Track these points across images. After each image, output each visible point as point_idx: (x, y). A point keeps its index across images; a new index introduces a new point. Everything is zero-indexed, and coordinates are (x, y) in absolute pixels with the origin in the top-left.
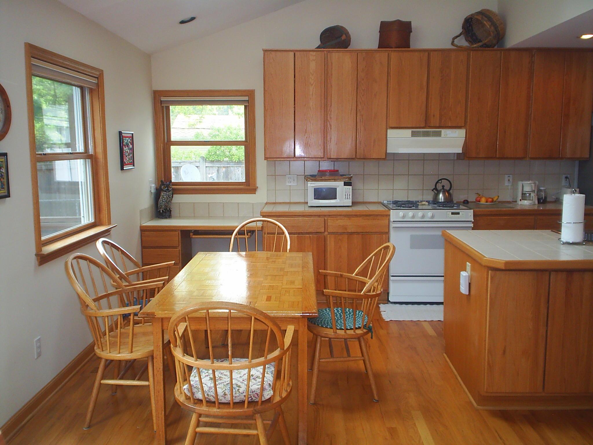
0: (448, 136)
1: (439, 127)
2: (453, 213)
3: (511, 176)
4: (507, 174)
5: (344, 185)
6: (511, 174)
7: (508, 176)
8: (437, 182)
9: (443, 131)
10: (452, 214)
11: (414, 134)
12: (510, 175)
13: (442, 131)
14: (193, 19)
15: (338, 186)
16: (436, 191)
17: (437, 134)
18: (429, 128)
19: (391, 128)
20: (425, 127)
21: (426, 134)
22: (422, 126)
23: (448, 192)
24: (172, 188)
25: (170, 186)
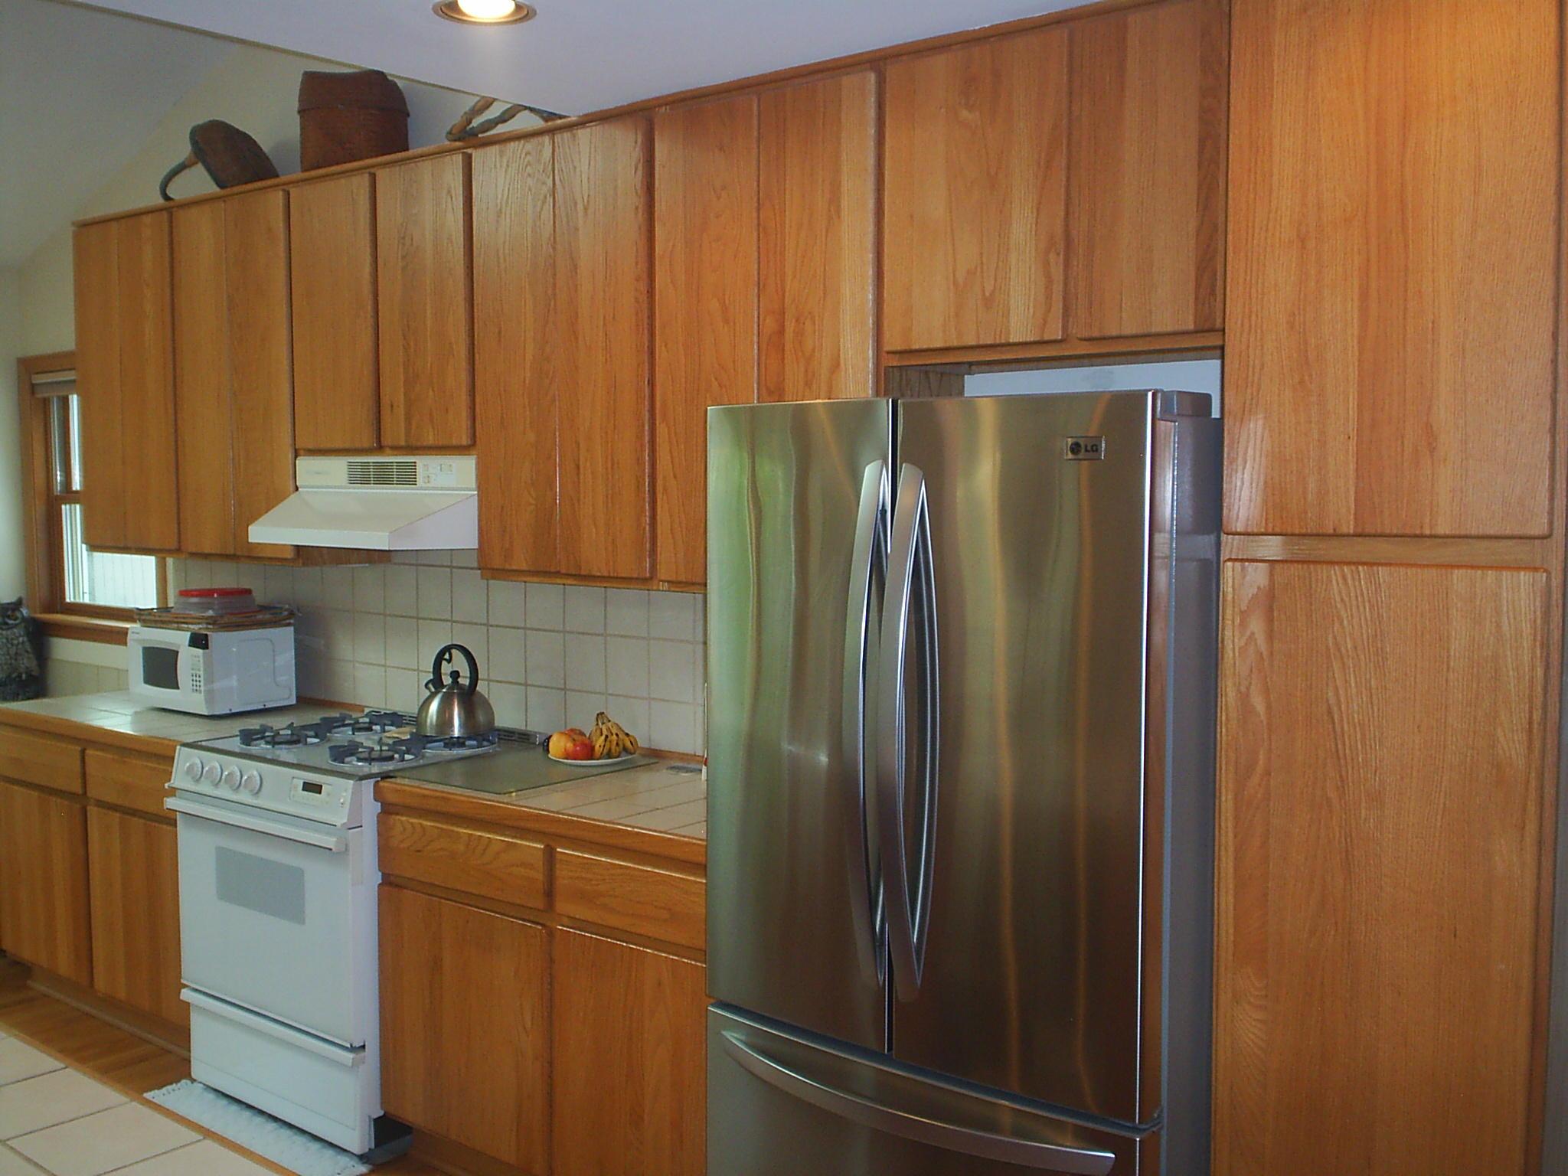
0: (432, 483)
1: (412, 449)
2: (306, 788)
5: (191, 644)
8: (439, 658)
9: (421, 463)
10: (302, 789)
13: (419, 468)
15: (179, 646)
16: (433, 690)
17: (408, 476)
18: (388, 451)
19: (302, 452)
20: (380, 448)
21: (383, 476)
22: (366, 445)
23: (469, 697)
24: (24, 619)
25: (18, 614)
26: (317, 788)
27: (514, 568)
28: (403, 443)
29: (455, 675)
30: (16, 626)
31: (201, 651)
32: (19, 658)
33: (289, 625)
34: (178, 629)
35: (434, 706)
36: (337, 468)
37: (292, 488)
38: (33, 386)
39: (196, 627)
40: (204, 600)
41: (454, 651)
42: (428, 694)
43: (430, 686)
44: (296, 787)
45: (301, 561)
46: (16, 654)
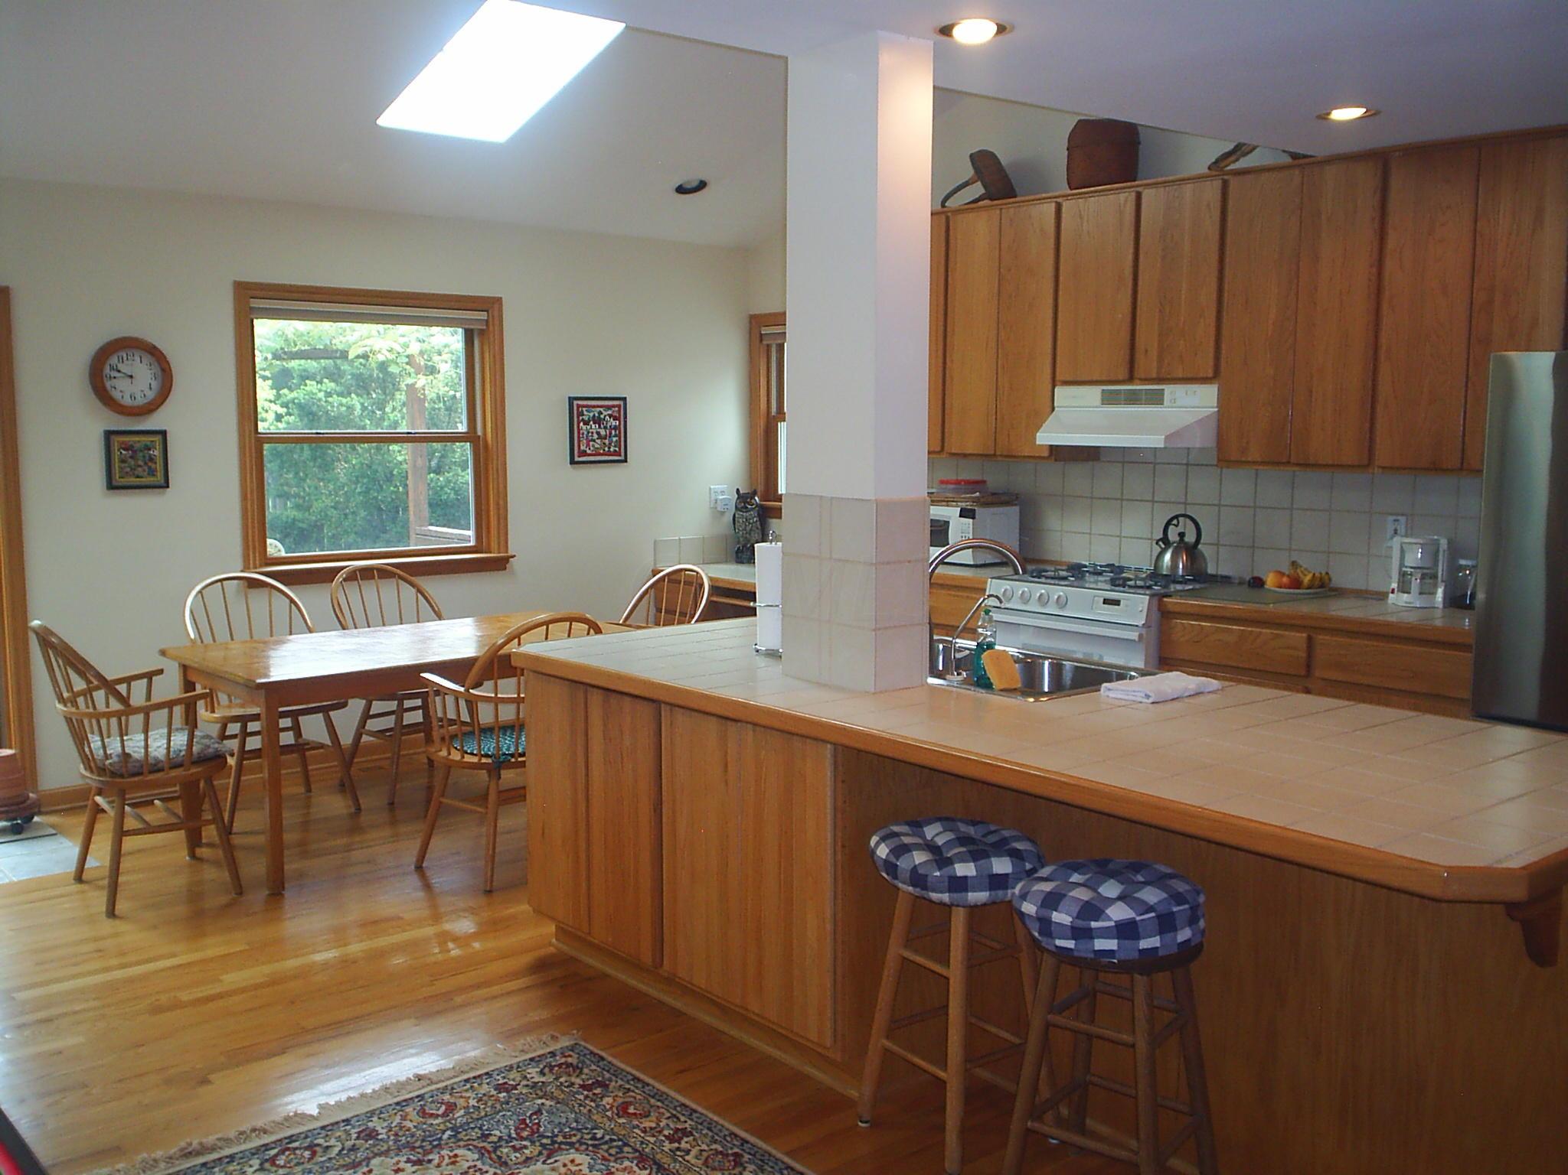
0: (1178, 403)
1: (1160, 380)
2: (1106, 601)
3: (1402, 519)
4: (1391, 514)
5: (960, 516)
6: (1402, 515)
7: (1395, 520)
8: (1168, 523)
9: (1168, 389)
10: (1104, 603)
11: (1109, 399)
12: (1399, 518)
13: (1166, 393)
14: (702, 185)
15: (950, 517)
16: (1163, 546)
17: (1157, 399)
18: (1138, 382)
19: (1058, 383)
20: (1131, 379)
21: (1133, 399)
22: (1121, 378)
23: (1191, 551)
24: (757, 505)
25: (753, 501)
26: (1117, 603)
27: (1250, 459)
28: (1154, 375)
29: (1182, 535)
30: (752, 509)
31: (971, 520)
32: (752, 533)
33: (1016, 505)
34: (948, 506)
35: (1168, 557)
36: (1093, 393)
37: (1050, 409)
38: (761, 335)
39: (964, 505)
40: (958, 486)
41: (1181, 519)
42: (1159, 550)
43: (1161, 543)
44: (1098, 602)
45: (1053, 458)
46: (751, 530)
